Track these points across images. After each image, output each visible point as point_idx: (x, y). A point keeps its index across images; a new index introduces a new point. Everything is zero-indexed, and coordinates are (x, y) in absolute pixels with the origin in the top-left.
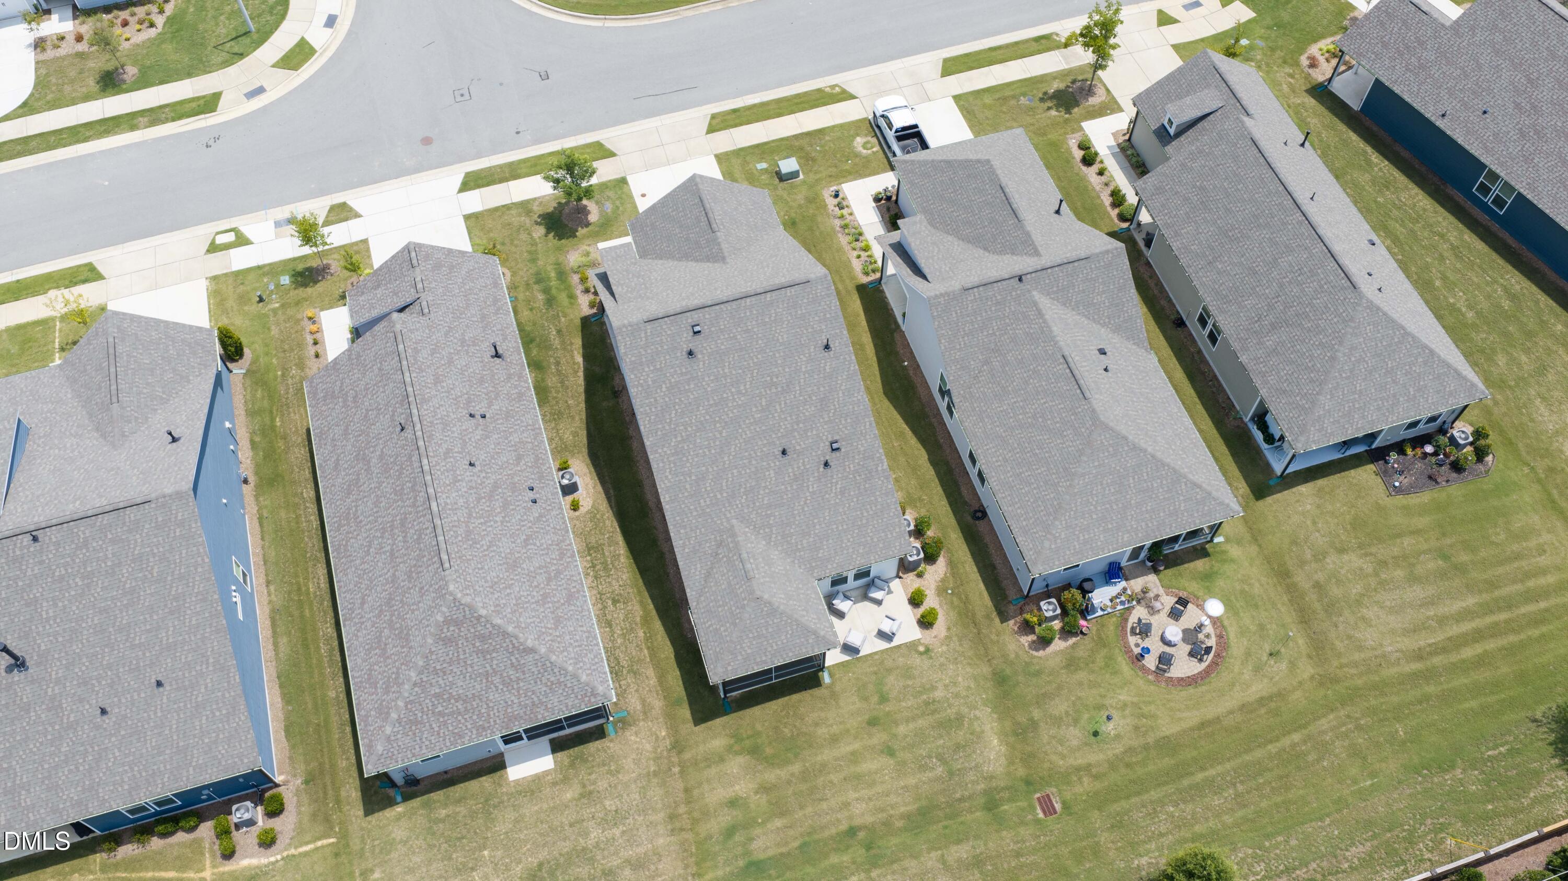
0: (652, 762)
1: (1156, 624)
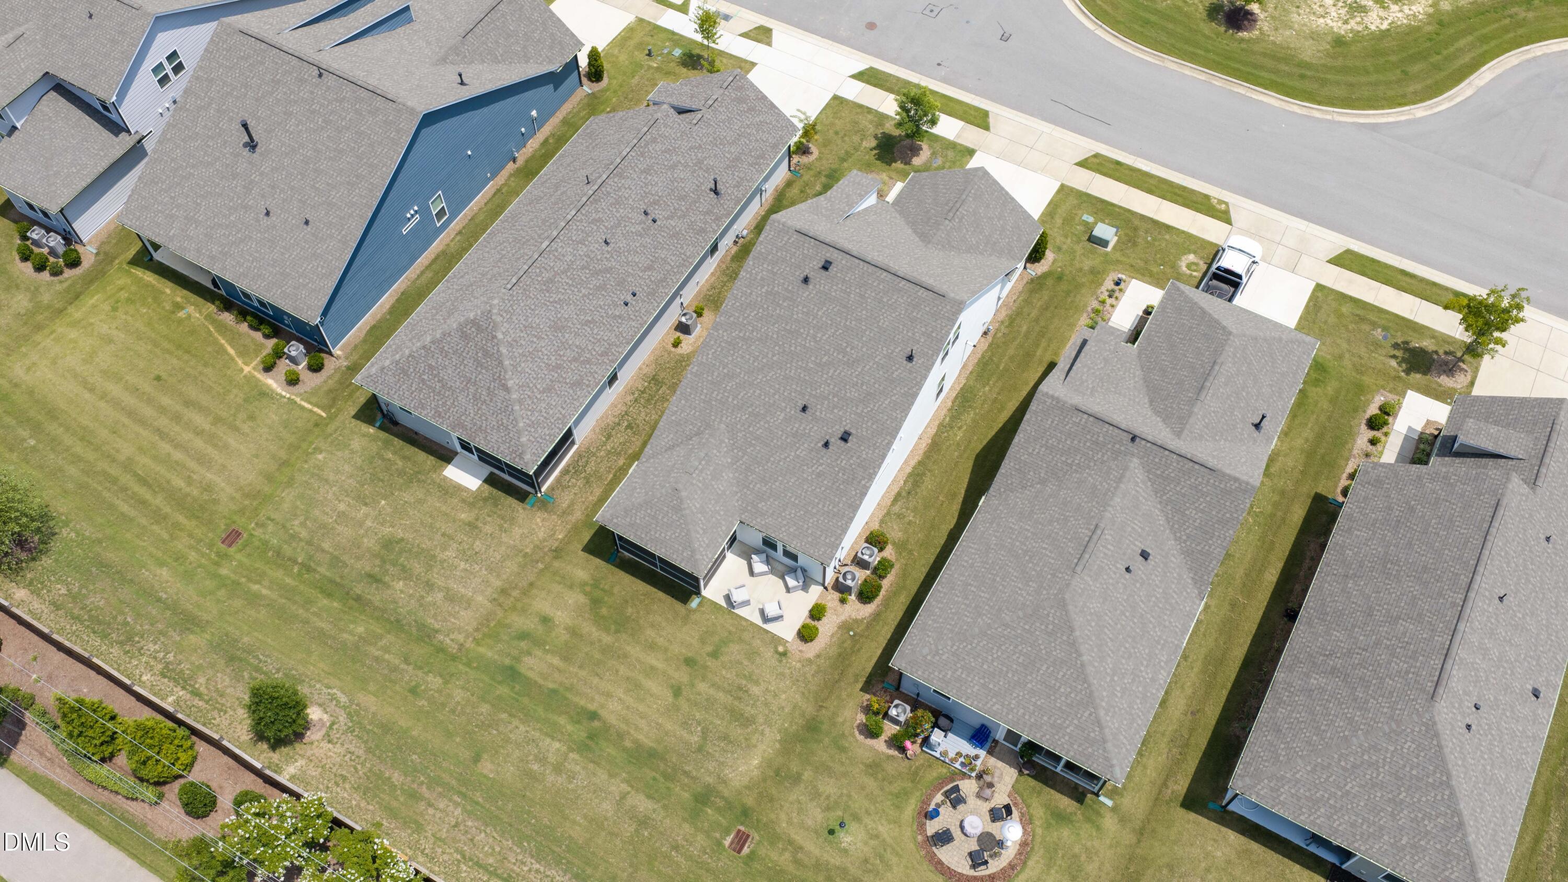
0: (532, 546)
1: (971, 806)
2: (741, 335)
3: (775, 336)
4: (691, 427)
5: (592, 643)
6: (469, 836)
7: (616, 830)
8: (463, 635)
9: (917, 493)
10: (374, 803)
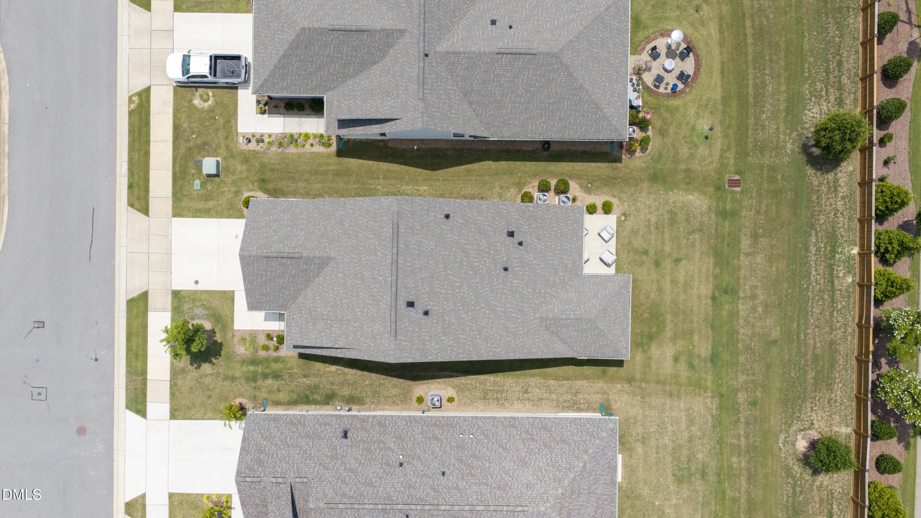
0: (636, 398)
1: (657, 71)
2: (478, 337)
3: (470, 314)
4: (545, 336)
5: (676, 325)
7: (768, 247)
8: (706, 400)
9: (479, 194)
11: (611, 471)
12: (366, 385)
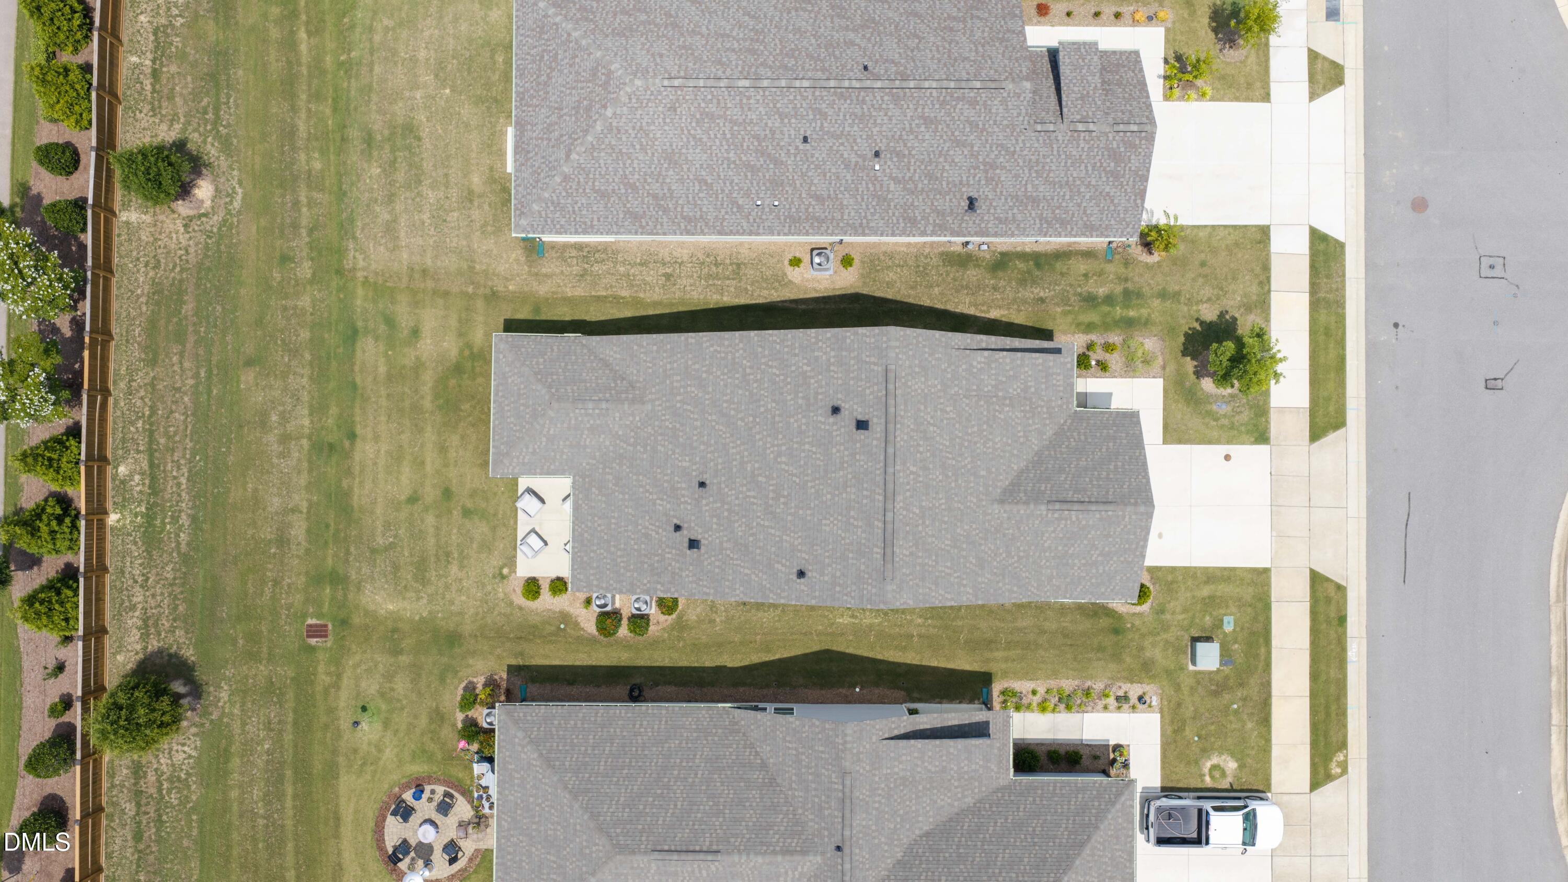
0: (484, 268)
1: (448, 821)
2: (748, 371)
3: (762, 409)
4: (635, 372)
5: (416, 391)
6: (174, 407)
7: (260, 523)
8: (365, 264)
9: (749, 611)
10: (151, 307)
11: (523, 146)
12: (938, 286)
